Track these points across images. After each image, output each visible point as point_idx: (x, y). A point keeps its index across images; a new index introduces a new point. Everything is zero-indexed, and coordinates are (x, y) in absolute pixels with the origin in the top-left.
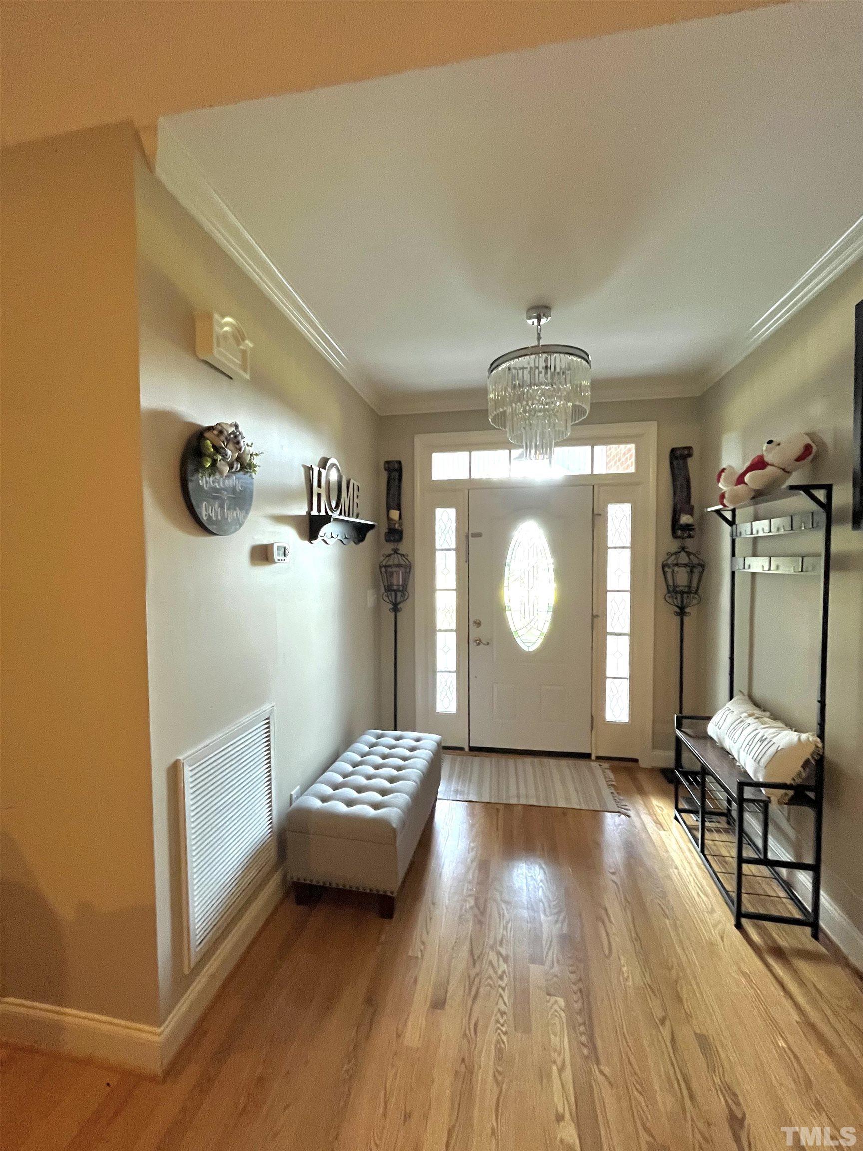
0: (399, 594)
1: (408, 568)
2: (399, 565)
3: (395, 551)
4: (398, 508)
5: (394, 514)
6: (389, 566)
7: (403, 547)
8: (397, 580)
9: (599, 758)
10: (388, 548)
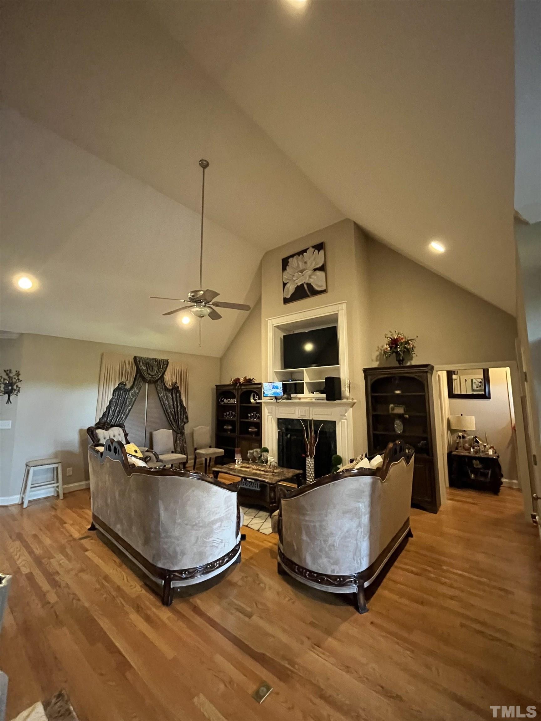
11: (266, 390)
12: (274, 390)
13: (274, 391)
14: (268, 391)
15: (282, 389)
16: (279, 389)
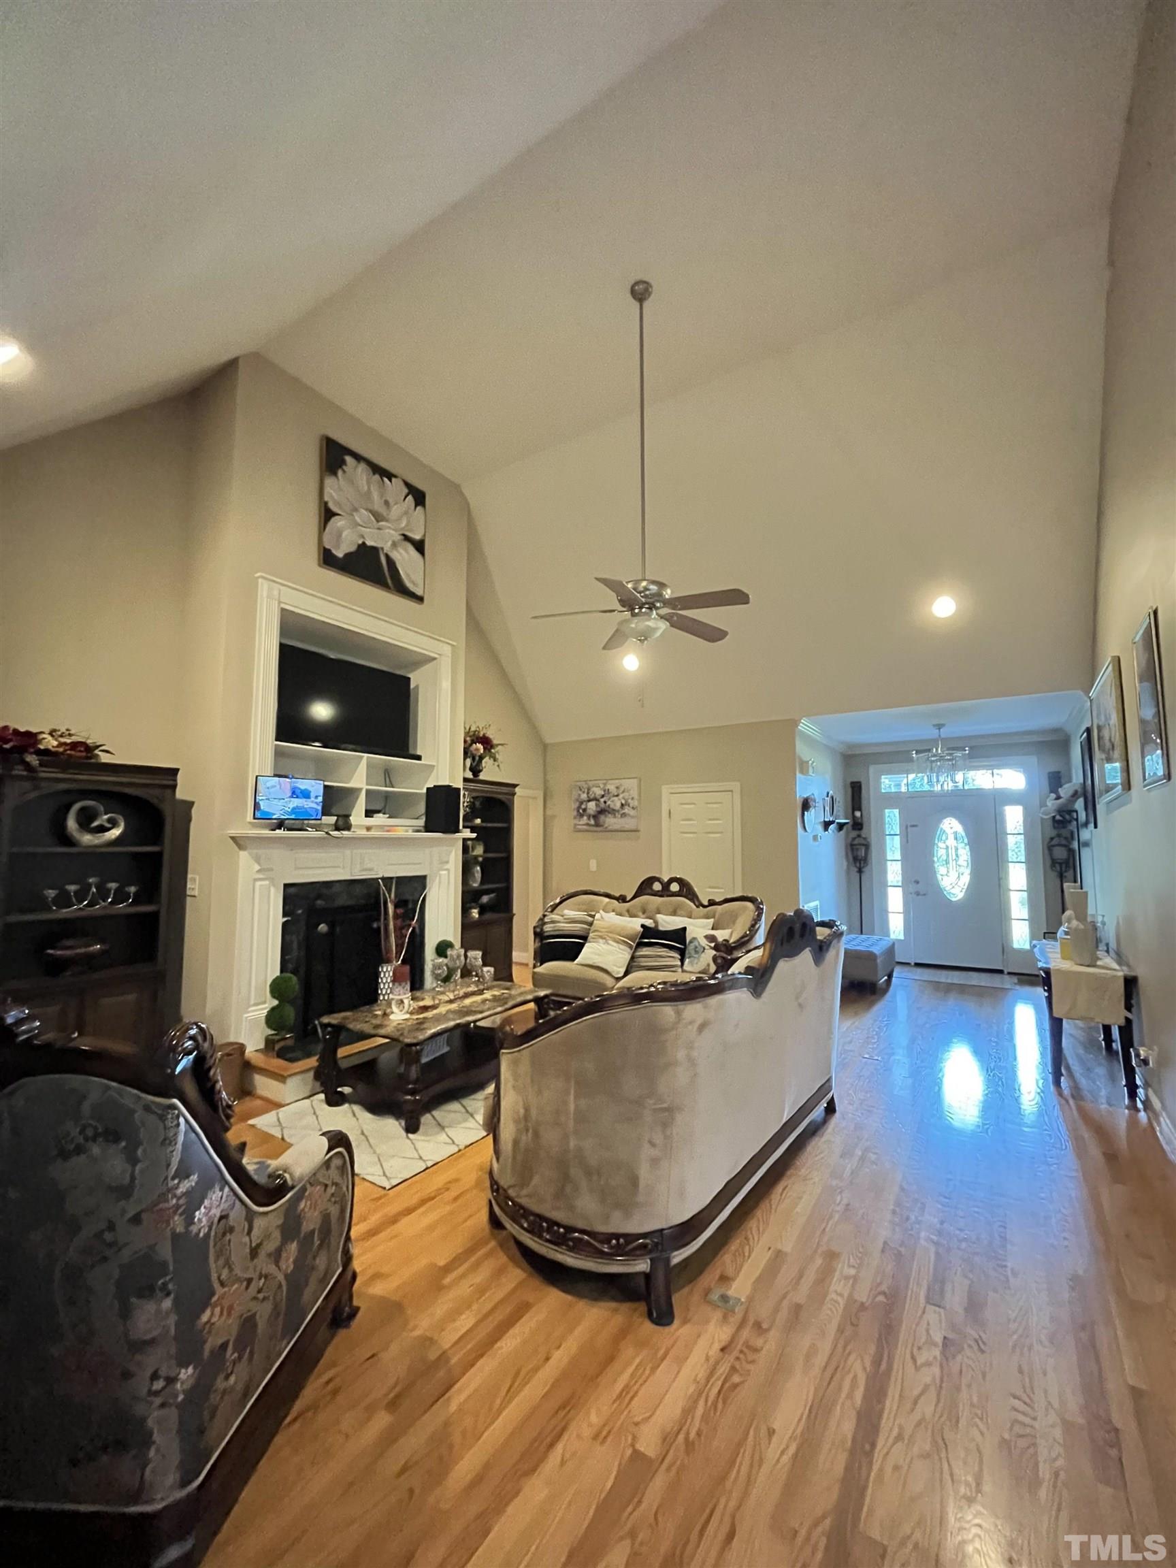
0: (862, 862)
1: (867, 846)
2: (860, 845)
3: (859, 836)
4: (860, 809)
5: (858, 814)
6: (855, 845)
7: (864, 833)
8: (862, 853)
9: (1009, 973)
10: (854, 834)
11: (268, 799)
12: (296, 802)
13: (295, 805)
14: (275, 802)
15: (320, 799)
16: (312, 799)
